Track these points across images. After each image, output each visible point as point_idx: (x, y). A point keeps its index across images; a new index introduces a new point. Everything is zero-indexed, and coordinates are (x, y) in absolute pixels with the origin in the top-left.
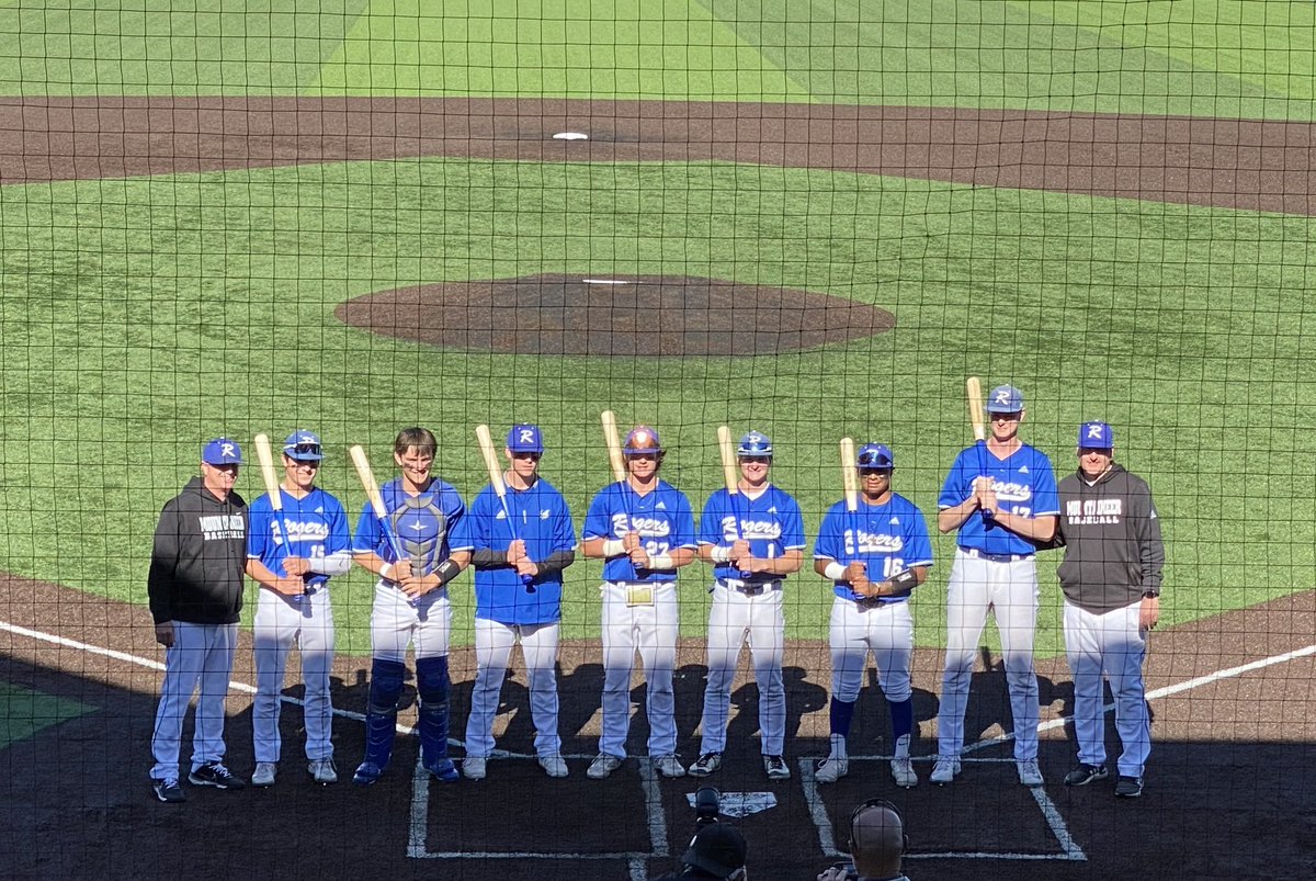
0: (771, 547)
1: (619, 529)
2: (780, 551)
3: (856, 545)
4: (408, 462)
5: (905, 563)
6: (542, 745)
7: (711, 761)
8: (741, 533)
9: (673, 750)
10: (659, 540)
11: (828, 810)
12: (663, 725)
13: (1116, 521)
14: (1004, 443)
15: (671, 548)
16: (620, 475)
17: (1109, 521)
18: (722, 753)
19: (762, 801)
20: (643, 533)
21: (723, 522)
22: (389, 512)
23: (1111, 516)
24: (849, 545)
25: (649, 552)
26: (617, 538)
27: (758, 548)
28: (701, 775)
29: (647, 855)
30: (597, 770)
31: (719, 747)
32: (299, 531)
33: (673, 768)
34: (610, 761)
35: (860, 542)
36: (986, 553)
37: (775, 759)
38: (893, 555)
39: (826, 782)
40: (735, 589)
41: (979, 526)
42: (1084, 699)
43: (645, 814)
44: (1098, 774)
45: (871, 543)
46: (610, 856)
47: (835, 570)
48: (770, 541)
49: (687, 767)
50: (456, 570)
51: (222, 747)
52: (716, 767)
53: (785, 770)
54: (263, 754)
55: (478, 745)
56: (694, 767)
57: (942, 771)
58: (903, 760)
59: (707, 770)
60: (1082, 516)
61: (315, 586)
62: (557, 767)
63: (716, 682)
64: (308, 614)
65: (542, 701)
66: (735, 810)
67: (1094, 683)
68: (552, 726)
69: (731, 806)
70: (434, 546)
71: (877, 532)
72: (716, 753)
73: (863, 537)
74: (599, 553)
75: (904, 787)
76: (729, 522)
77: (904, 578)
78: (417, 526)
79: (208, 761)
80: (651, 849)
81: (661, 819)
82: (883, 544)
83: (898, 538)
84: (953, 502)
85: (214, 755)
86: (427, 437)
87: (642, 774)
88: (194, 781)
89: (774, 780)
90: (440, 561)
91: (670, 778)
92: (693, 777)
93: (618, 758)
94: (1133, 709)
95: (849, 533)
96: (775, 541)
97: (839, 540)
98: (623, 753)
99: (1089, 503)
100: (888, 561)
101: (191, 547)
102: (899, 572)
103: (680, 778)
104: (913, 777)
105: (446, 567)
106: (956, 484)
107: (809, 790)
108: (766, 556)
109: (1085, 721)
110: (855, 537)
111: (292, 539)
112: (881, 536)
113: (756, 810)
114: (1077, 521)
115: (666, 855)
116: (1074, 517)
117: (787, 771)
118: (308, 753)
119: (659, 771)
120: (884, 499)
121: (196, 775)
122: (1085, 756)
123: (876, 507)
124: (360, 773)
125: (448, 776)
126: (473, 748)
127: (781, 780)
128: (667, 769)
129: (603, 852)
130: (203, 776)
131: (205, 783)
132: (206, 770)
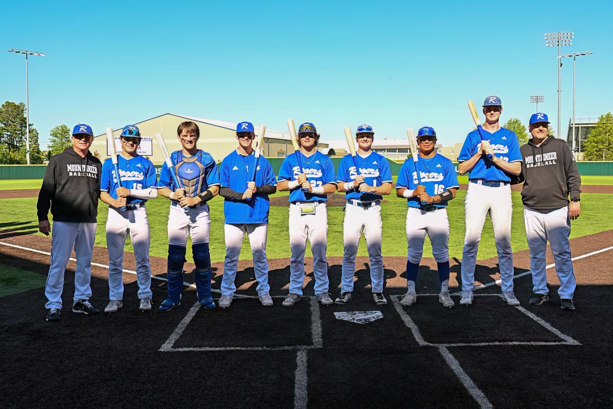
0: (375, 181)
1: (296, 175)
2: (379, 184)
3: (419, 179)
4: (183, 137)
5: (445, 187)
6: (260, 290)
7: (346, 296)
8: (359, 173)
9: (327, 291)
10: (317, 179)
11: (412, 319)
12: (321, 278)
13: (554, 163)
14: (493, 125)
15: (323, 184)
16: (297, 147)
17: (550, 163)
18: (352, 292)
19: (374, 315)
20: (308, 176)
21: (350, 169)
22: (174, 164)
23: (552, 161)
24: (415, 179)
25: (312, 185)
26: (295, 179)
27: (369, 181)
28: (342, 303)
29: (309, 347)
30: (288, 302)
31: (350, 289)
32: (127, 176)
33: (326, 300)
34: (295, 297)
35: (421, 177)
36: (486, 182)
37: (379, 294)
38: (439, 183)
39: (407, 306)
40: (356, 204)
41: (482, 167)
42: (537, 260)
43: (310, 323)
44: (545, 299)
45: (427, 177)
46: (286, 348)
47: (408, 193)
48: (374, 178)
49: (334, 300)
50: (210, 196)
51: (90, 292)
52: (349, 299)
53: (385, 300)
54: (113, 296)
55: (227, 290)
56: (338, 300)
57: (466, 299)
58: (445, 294)
59: (345, 301)
60: (534, 163)
61: (136, 205)
62: (267, 301)
63: (348, 255)
64: (133, 221)
65: (259, 267)
66: (360, 320)
67: (543, 251)
68: (265, 279)
69: (358, 318)
70: (198, 182)
71: (430, 172)
72: (349, 292)
73: (422, 175)
74: (286, 188)
75: (449, 307)
76: (352, 170)
77: (445, 195)
78: (189, 171)
79: (80, 299)
80: (312, 344)
81: (319, 325)
82: (434, 177)
83: (441, 174)
84: (466, 158)
85: (83, 296)
86: (194, 125)
87: (311, 304)
88: (74, 311)
89: (380, 305)
90: (202, 191)
91: (325, 305)
92: (337, 304)
93: (298, 296)
94: (567, 263)
95: (415, 174)
96: (377, 178)
97: (410, 178)
98: (301, 293)
99: (538, 156)
100: (436, 186)
101: (61, 180)
102: (442, 192)
103: (330, 305)
104: (453, 303)
105: (204, 194)
106: (468, 148)
107: (399, 310)
108: (372, 185)
109: (538, 271)
110: (418, 175)
111: (122, 179)
112: (432, 174)
113: (373, 320)
114: (532, 165)
115: (321, 347)
116: (530, 164)
117: (386, 301)
118: (138, 295)
119: (320, 302)
120: (432, 155)
121: (76, 308)
122: (538, 290)
123: (428, 159)
124: (163, 306)
125: (209, 306)
126: (224, 292)
127: (383, 305)
128: (324, 301)
129: (282, 345)
130: (78, 308)
131: (79, 311)
132: (80, 305)
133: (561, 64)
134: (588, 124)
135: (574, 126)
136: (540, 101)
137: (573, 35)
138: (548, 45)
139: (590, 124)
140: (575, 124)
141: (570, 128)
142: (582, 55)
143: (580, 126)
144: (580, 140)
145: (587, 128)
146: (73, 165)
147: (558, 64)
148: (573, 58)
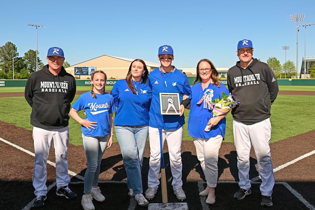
13: (258, 83)
17: (255, 83)
79: (62, 186)
114: (240, 84)
130: (61, 192)
131: (61, 195)
132: (62, 190)
133: (299, 30)
134: (312, 60)
135: (305, 61)
136: (287, 49)
137: (305, 16)
138: (292, 21)
139: (313, 60)
140: (306, 60)
141: (303, 62)
142: (309, 25)
143: (308, 61)
144: (308, 68)
145: (312, 62)
146: (46, 82)
147: (297, 30)
148: (305, 27)
